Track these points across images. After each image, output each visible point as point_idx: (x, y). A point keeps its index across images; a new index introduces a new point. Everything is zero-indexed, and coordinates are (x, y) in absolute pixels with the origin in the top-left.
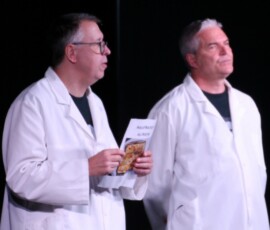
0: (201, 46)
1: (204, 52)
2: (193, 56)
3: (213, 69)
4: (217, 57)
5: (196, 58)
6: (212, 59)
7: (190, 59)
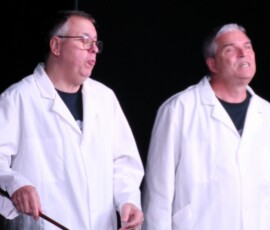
5: (216, 62)
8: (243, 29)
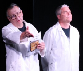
0: (62, 12)
1: (63, 14)
2: (59, 16)
3: (65, 20)
4: (67, 16)
6: (65, 16)
7: (58, 16)
8: (68, 7)
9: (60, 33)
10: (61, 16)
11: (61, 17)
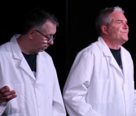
0: (113, 21)
1: (114, 25)
2: (106, 27)
9: (108, 58)
10: (110, 28)
11: (110, 31)
